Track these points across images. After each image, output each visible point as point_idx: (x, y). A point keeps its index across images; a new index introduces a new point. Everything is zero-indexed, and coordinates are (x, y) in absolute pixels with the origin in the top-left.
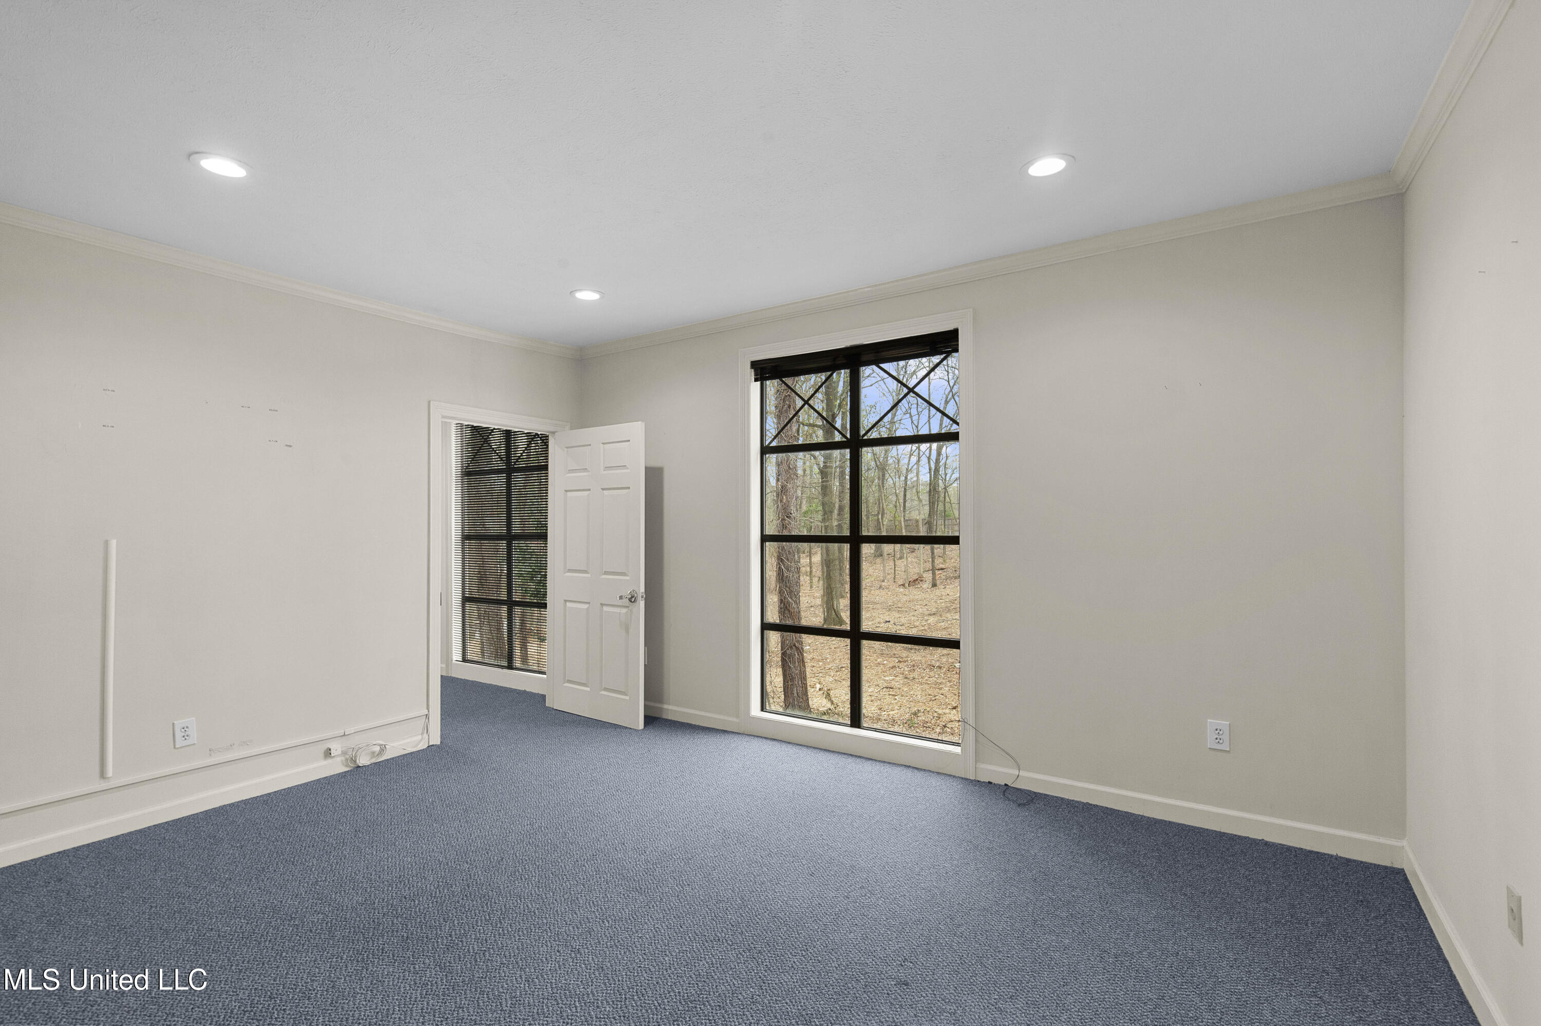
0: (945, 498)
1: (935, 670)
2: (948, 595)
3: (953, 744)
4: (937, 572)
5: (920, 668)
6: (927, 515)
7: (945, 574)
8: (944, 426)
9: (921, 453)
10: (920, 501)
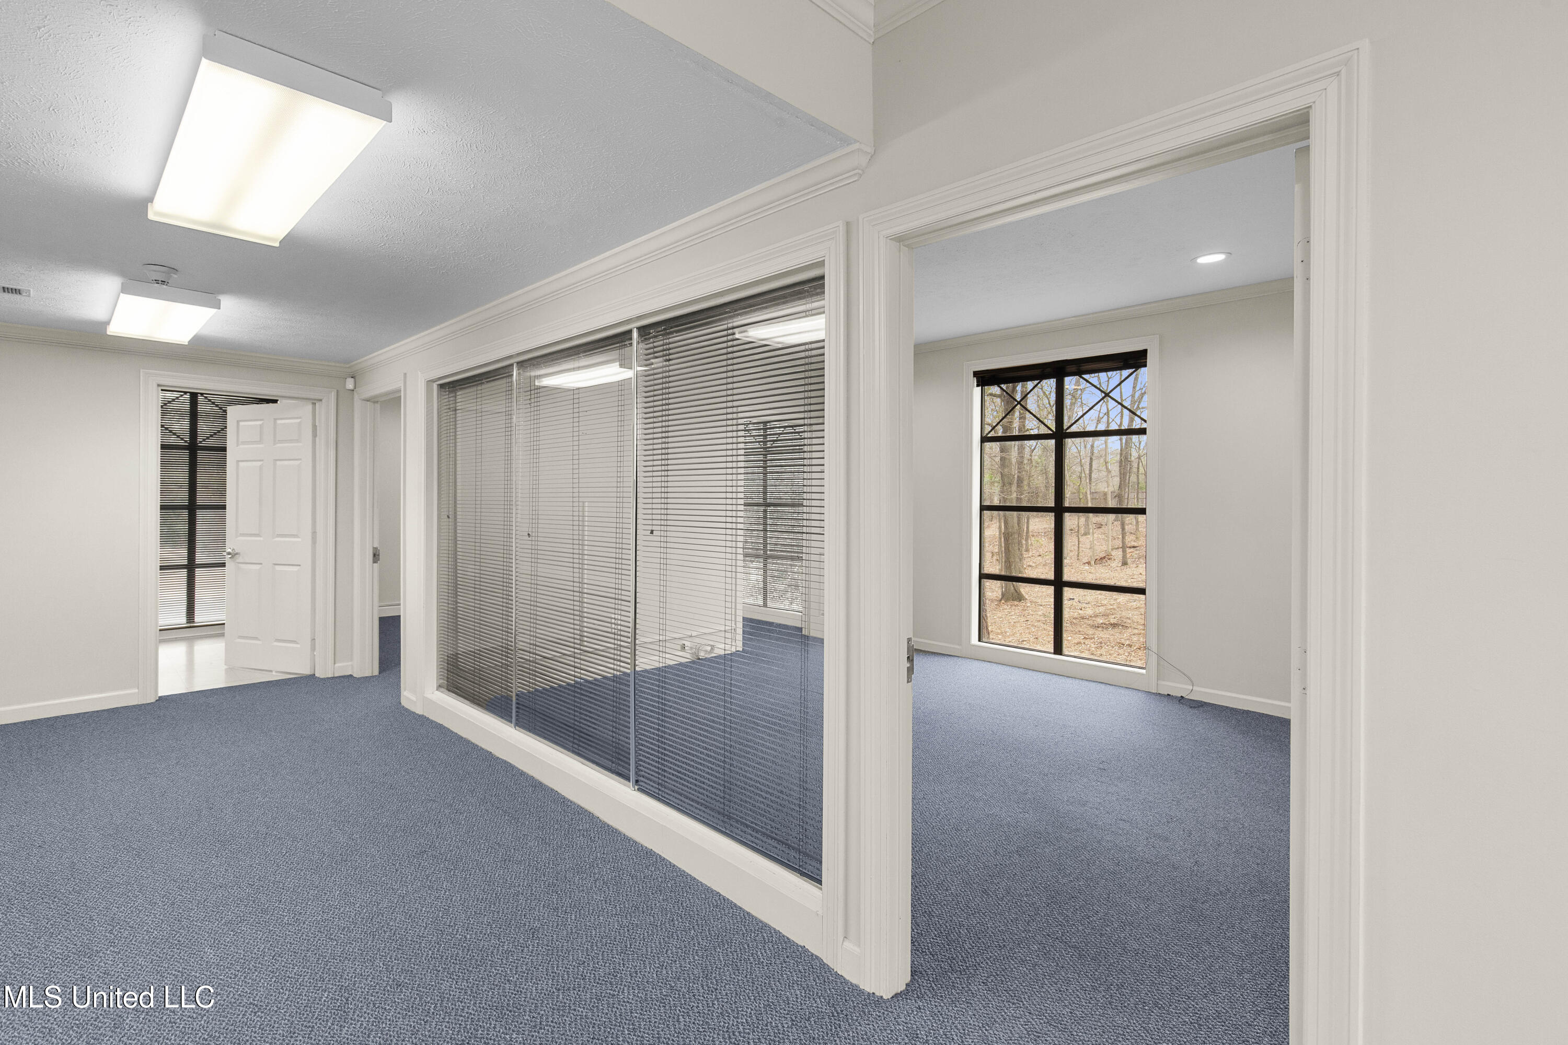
0: (1138, 468)
1: (1125, 648)
2: (1141, 574)
3: (1140, 668)
4: (1128, 550)
5: (1108, 646)
6: (1117, 487)
7: (1137, 552)
8: (1137, 388)
9: (1110, 420)
10: (1109, 471)
